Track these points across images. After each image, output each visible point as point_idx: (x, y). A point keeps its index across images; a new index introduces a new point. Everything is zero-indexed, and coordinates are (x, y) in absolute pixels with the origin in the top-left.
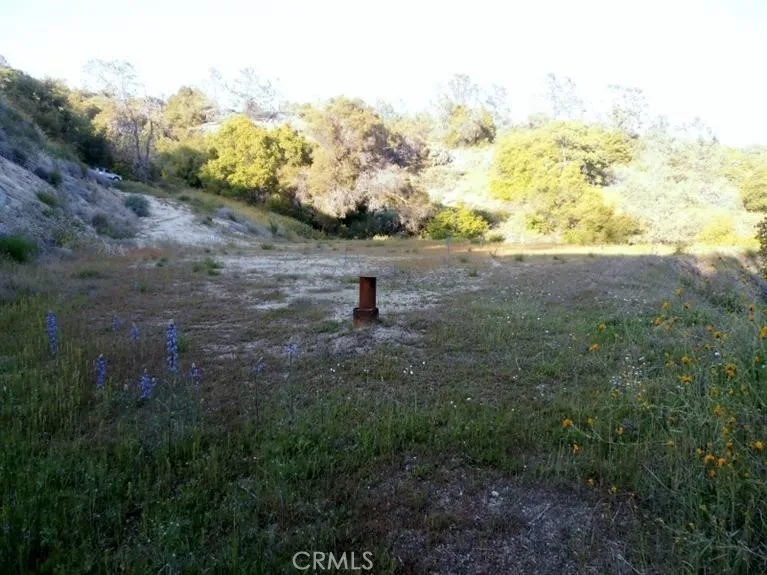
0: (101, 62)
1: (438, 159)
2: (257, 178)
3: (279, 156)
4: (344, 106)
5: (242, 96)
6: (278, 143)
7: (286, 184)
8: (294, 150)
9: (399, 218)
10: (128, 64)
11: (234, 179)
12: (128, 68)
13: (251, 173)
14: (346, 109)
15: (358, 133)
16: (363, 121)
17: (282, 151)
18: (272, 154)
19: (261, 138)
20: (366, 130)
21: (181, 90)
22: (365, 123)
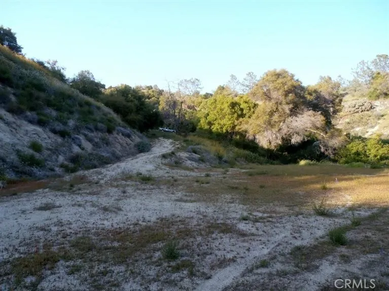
0: (186, 80)
1: (363, 107)
2: (226, 126)
3: (240, 112)
4: (272, 76)
5: (247, 86)
6: (239, 106)
7: (240, 129)
8: (248, 108)
9: (320, 148)
10: (197, 79)
11: (215, 128)
12: (197, 81)
13: (223, 124)
14: (274, 78)
15: (281, 92)
16: (284, 84)
17: (242, 110)
18: (235, 112)
19: (229, 103)
20: (286, 89)
21: (219, 88)
22: (286, 85)
